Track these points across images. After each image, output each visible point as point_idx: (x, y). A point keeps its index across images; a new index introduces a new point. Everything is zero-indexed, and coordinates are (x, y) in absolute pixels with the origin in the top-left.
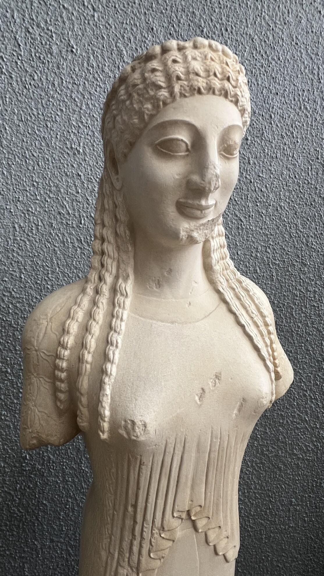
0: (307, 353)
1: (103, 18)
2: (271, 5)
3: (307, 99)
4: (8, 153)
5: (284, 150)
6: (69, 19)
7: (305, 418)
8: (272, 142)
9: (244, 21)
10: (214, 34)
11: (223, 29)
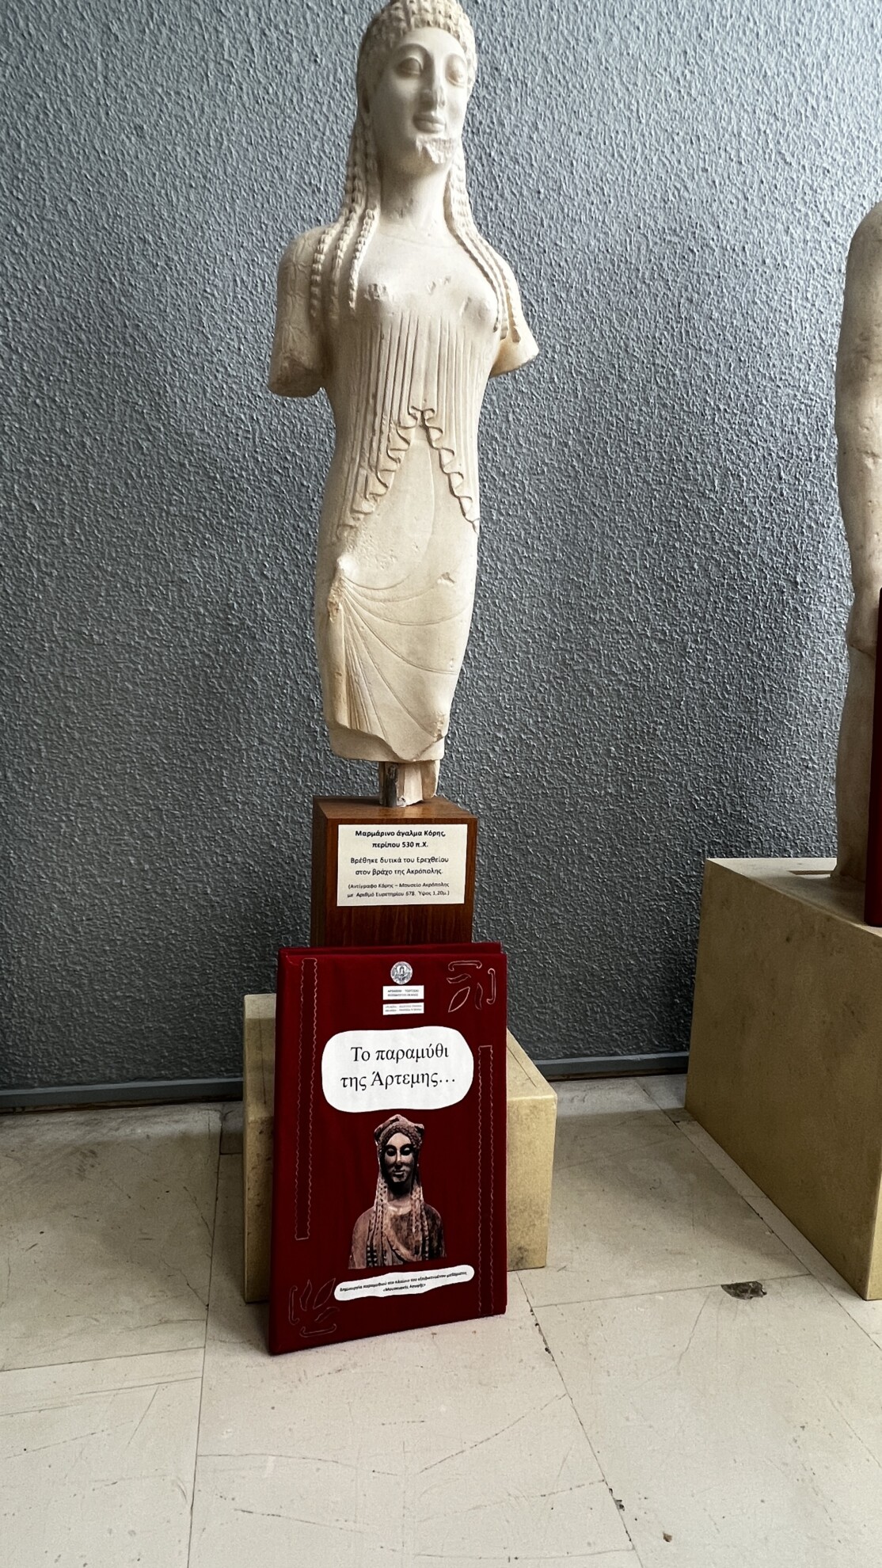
0: (629, 515)
1: (354, 21)
2: (571, 17)
3: (622, 144)
4: (233, 183)
5: (590, 210)
6: (313, 21)
7: (628, 617)
8: (574, 199)
9: (535, 35)
10: (496, 49)
11: (507, 43)
